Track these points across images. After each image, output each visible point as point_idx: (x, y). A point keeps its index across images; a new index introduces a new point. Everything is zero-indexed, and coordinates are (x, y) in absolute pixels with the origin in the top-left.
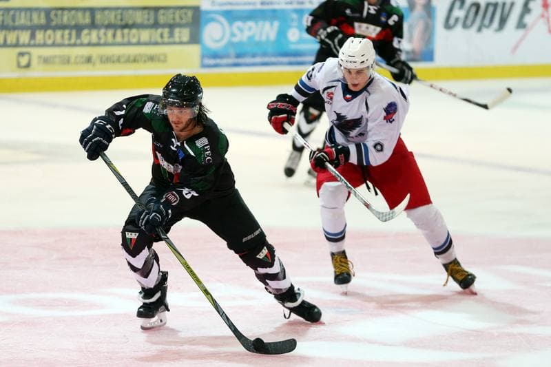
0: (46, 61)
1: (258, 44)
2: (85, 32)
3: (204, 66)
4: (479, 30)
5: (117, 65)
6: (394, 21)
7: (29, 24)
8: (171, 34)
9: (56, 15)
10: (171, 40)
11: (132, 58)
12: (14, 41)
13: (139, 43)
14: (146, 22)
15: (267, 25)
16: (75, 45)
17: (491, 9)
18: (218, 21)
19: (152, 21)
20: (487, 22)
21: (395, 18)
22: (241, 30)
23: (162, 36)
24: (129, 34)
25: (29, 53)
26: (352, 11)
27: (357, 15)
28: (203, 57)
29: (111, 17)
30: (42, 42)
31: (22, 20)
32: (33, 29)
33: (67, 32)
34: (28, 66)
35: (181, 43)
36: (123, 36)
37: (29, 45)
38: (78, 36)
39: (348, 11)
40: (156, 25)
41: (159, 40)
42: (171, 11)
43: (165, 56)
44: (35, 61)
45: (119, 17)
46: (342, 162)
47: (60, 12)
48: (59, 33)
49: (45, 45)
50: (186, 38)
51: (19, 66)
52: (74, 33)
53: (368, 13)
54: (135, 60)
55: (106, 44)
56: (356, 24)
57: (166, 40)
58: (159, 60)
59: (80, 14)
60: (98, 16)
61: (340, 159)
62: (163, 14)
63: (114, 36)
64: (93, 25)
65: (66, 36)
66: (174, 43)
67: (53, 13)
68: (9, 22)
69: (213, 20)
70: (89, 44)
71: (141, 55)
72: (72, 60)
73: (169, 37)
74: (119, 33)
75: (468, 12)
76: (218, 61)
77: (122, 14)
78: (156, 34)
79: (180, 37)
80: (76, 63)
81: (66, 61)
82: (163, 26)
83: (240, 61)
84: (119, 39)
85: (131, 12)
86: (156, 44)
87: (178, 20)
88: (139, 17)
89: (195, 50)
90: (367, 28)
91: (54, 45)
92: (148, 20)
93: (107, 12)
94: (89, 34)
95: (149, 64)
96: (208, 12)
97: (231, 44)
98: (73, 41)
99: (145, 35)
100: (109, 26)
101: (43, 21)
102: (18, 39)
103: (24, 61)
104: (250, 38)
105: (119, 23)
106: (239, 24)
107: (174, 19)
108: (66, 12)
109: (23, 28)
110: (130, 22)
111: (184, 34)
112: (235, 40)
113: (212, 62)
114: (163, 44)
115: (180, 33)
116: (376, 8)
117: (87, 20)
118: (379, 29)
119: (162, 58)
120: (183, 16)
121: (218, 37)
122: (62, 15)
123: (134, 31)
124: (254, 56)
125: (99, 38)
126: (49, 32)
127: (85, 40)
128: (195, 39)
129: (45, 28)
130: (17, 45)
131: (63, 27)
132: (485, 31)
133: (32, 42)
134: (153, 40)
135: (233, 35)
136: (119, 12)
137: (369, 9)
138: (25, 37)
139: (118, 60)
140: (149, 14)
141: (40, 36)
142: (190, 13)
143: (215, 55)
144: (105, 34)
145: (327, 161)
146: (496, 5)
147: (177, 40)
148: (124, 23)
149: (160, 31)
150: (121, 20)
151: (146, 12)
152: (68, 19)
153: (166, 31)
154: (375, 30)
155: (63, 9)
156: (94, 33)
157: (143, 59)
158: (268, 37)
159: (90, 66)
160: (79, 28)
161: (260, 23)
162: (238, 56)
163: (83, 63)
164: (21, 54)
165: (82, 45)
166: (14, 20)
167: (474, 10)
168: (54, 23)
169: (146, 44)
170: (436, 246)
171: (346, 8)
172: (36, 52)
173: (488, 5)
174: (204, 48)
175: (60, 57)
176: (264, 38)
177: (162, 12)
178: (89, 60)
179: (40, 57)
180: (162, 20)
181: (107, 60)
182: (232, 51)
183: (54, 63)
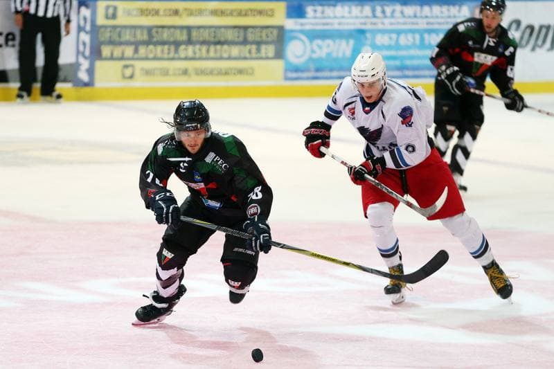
0: (148, 73)
1: (336, 60)
2: (183, 47)
3: (286, 79)
4: (533, 49)
5: (210, 77)
6: (510, 52)
7: (132, 39)
8: (258, 50)
9: (157, 32)
10: (258, 55)
11: (224, 71)
12: (120, 55)
13: (230, 58)
14: (236, 40)
15: (344, 43)
16: (173, 59)
17: (544, 31)
18: (300, 39)
19: (241, 39)
20: (540, 42)
21: (511, 49)
22: (320, 47)
23: (250, 52)
24: (221, 50)
25: (132, 66)
26: (474, 43)
27: (478, 46)
28: (286, 70)
29: (206, 35)
30: (144, 56)
31: (127, 36)
32: (137, 45)
33: (166, 47)
34: (131, 77)
35: (267, 58)
36: (216, 51)
37: (132, 59)
38: (176, 51)
39: (470, 43)
40: (245, 42)
41: (248, 55)
42: (258, 30)
43: (253, 69)
44: (137, 73)
45: (213, 34)
46: (380, 172)
47: (160, 30)
48: (159, 48)
49: (147, 59)
50: (271, 54)
51: (124, 77)
52: (172, 48)
53: (488, 45)
54: (226, 73)
55: (201, 59)
56: (476, 54)
57: (254, 55)
58: (247, 74)
59: (178, 32)
60: (194, 34)
61: (378, 168)
62: (252, 32)
63: (208, 51)
64: (189, 42)
65: (166, 51)
66: (261, 58)
67: (154, 30)
68: (115, 38)
69: (295, 38)
70: (186, 59)
71: (231, 69)
72: (171, 72)
73: (256, 53)
74: (212, 48)
75: (523, 33)
76: (300, 75)
77: (215, 32)
78: (245, 50)
79: (266, 53)
80: (174, 74)
81: (165, 73)
82: (252, 43)
83: (319, 74)
84: (212, 54)
85: (223, 30)
86: (245, 58)
87: (264, 38)
88: (230, 35)
89: (279, 65)
90: (486, 58)
91: (155, 58)
92: (238, 37)
93: (202, 30)
94: (186, 49)
95: (239, 77)
96: (292, 31)
97: (311, 59)
98: (172, 55)
99: (235, 51)
100: (203, 43)
101: (145, 37)
102: (123, 54)
103: (128, 72)
104: (329, 55)
105: (212, 39)
106: (319, 42)
107: (261, 37)
108: (166, 30)
109: (128, 43)
110: (222, 39)
111: (269, 50)
112: (314, 56)
113: (294, 75)
114: (252, 59)
115: (266, 49)
116: (495, 41)
117: (185, 37)
118: (495, 58)
119: (250, 71)
120: (270, 35)
121: (299, 53)
122: (163, 33)
123: (225, 47)
124: (331, 70)
125: (195, 53)
126: (151, 47)
127: (182, 54)
128: (279, 55)
129: (147, 43)
130: (122, 58)
131: (163, 43)
132: (538, 50)
133: (136, 56)
134: (242, 55)
135: (313, 51)
136: (213, 30)
137: (489, 41)
138: (129, 51)
139: (211, 73)
140: (239, 32)
141: (142, 50)
142: (275, 32)
143: (297, 70)
144: (200, 50)
145: (366, 173)
146: (548, 28)
147: (263, 55)
148: (216, 39)
149: (248, 47)
150: (214, 37)
151: (236, 30)
152: (168, 36)
153: (254, 47)
154: (492, 59)
155: (163, 27)
156: (190, 49)
157: (233, 72)
158: (344, 54)
159: (185, 78)
160: (177, 44)
161: (338, 41)
162: (318, 70)
163: (179, 75)
164: (126, 67)
165: (180, 59)
166: (120, 36)
167: (528, 31)
168: (155, 40)
169: (235, 59)
170: (473, 251)
171: (469, 40)
172: (139, 65)
173: (541, 27)
174: (287, 63)
175: (161, 69)
176: (340, 55)
177: (250, 30)
178: (185, 72)
179: (142, 69)
180: (250, 37)
181: (201, 72)
182: (312, 66)
183: (154, 74)
